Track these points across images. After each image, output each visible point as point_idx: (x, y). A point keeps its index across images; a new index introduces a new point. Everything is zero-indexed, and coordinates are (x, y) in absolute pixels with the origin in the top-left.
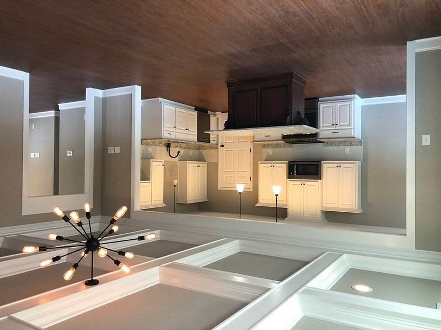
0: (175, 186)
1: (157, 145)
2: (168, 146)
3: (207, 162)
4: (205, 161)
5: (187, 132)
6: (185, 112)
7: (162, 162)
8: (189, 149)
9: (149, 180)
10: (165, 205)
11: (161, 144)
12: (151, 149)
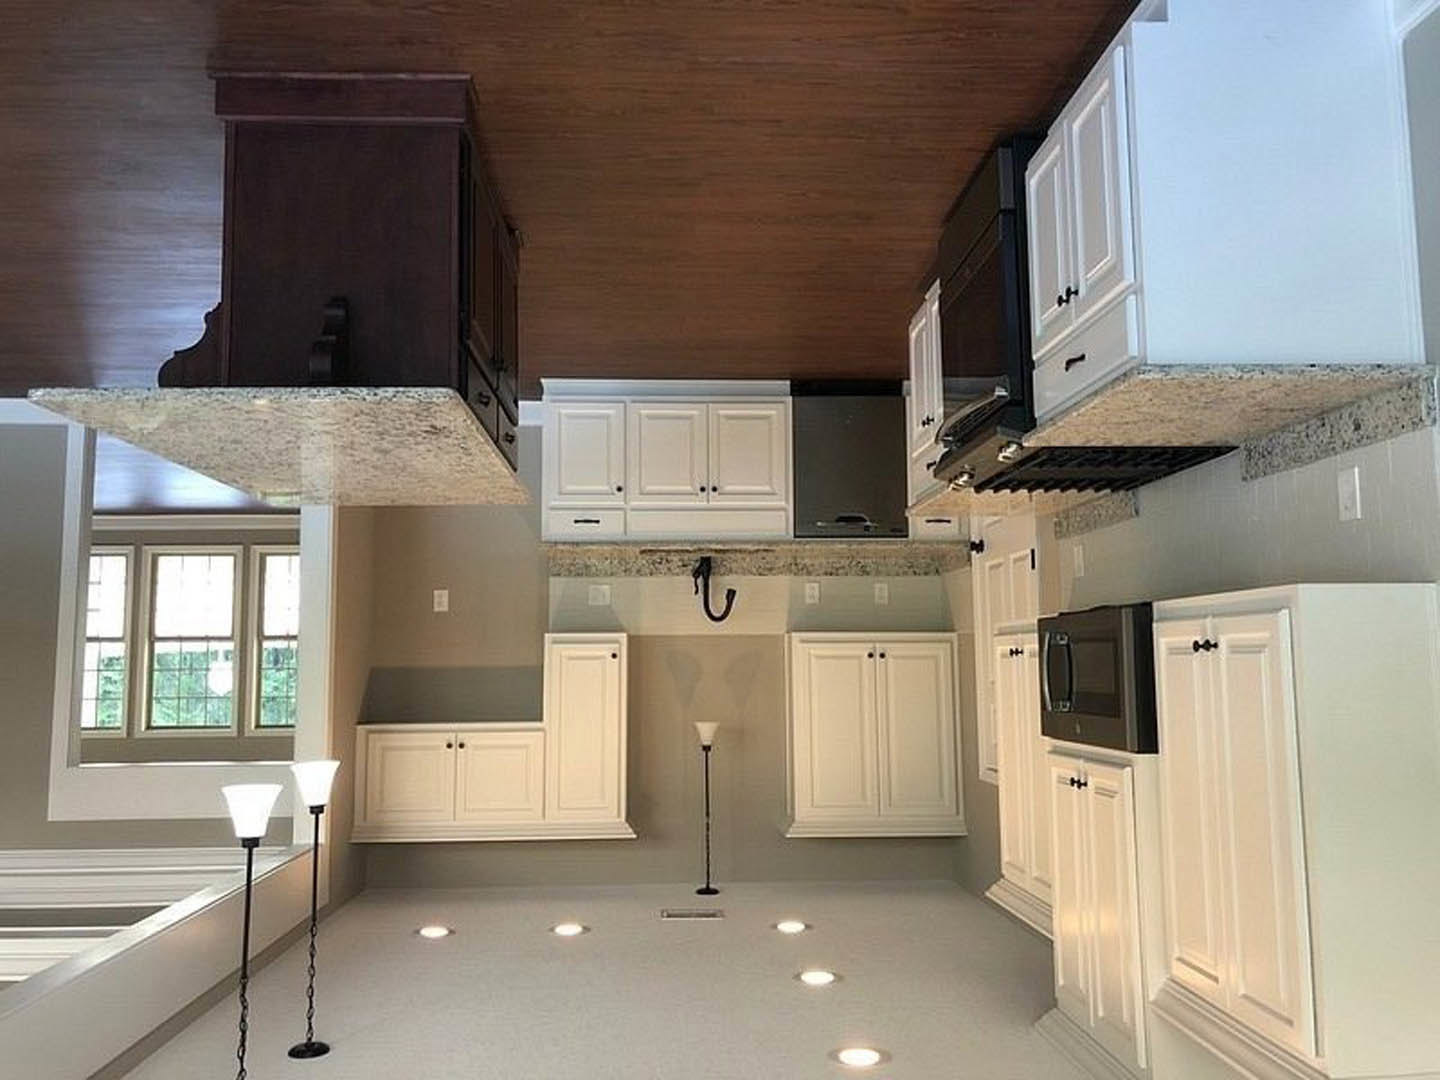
0: (707, 749)
1: (638, 571)
2: (704, 569)
3: (953, 636)
4: (953, 630)
5: (716, 501)
6: (694, 412)
7: (616, 641)
8: (865, 572)
9: (541, 719)
10: (630, 830)
11: (663, 568)
12: (606, 587)
